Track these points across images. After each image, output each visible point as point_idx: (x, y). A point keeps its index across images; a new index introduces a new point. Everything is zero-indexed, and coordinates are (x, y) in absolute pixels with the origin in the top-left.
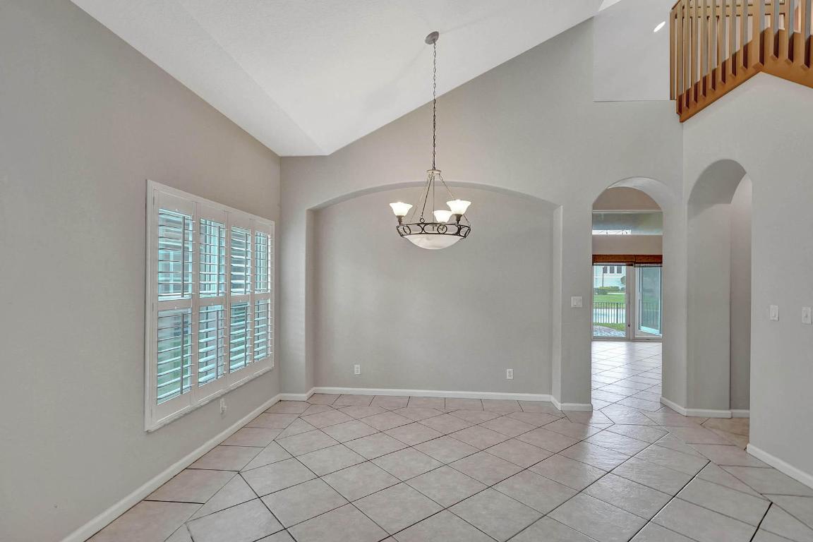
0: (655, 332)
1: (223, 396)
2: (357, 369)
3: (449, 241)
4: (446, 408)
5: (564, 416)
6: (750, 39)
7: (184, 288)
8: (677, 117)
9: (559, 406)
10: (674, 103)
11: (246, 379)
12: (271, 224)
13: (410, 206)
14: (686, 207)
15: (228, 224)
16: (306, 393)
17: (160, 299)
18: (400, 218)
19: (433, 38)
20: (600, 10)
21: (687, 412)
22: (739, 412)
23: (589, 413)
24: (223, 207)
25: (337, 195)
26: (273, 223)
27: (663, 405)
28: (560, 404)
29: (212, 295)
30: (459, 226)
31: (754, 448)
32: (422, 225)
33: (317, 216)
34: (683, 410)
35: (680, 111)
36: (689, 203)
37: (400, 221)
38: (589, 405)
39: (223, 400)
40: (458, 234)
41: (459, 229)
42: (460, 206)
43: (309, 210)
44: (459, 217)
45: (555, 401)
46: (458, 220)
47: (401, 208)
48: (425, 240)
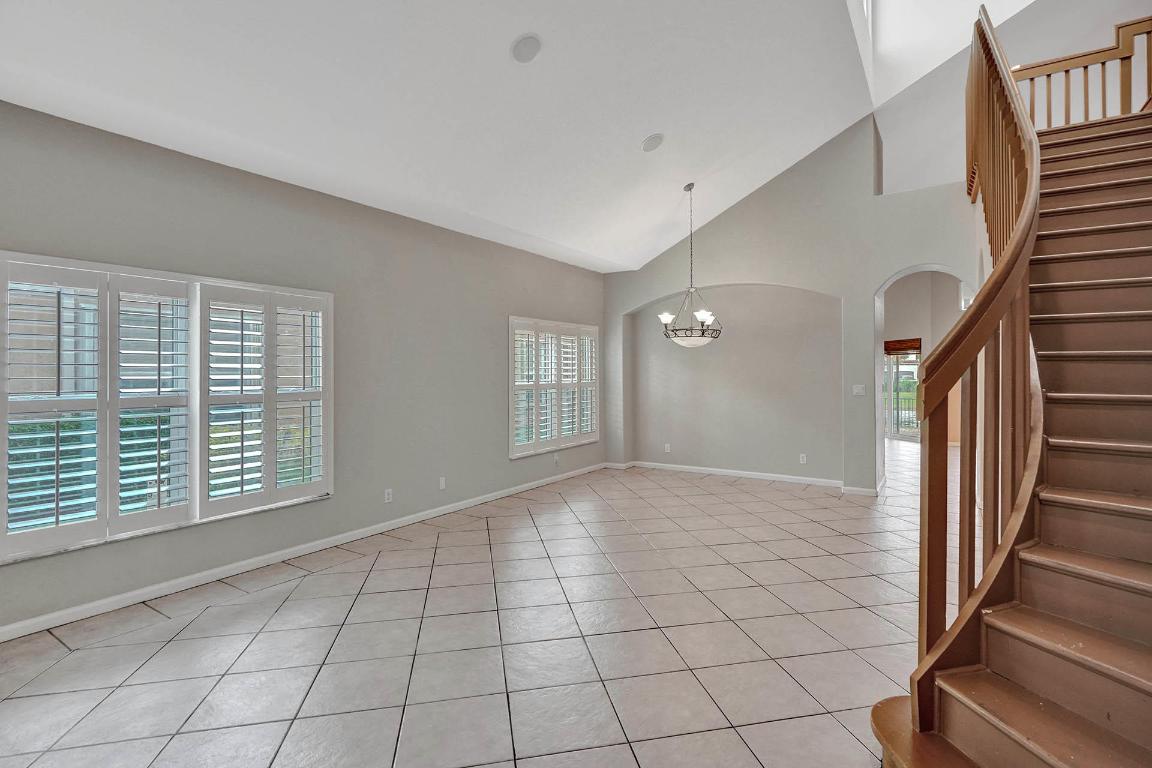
2: (667, 448)
7: (529, 377)
8: (969, 199)
9: (843, 489)
11: (572, 444)
12: (595, 330)
15: (559, 334)
17: (517, 384)
18: (666, 325)
19: (689, 187)
25: (645, 301)
26: (598, 328)
28: (843, 487)
30: (701, 330)
32: (674, 331)
35: (968, 192)
37: (666, 328)
38: (872, 490)
39: (556, 454)
41: (703, 333)
42: (704, 316)
43: (627, 315)
44: (703, 323)
46: (703, 326)
47: (666, 318)
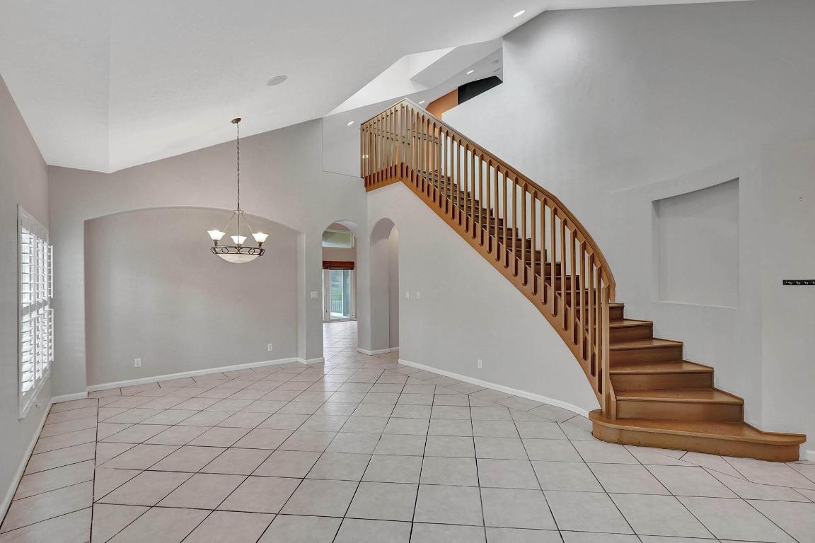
0: (341, 315)
6: (397, 164)
8: (364, 189)
9: (305, 362)
10: (363, 180)
13: (223, 234)
14: (369, 240)
16: (85, 391)
18: (216, 242)
19: (238, 120)
20: (327, 115)
21: (372, 352)
22: (394, 349)
23: (323, 363)
26: (48, 232)
30: (260, 249)
31: (401, 361)
34: (369, 352)
35: (366, 185)
36: (371, 237)
37: (216, 244)
38: (322, 358)
40: (260, 254)
41: (261, 252)
43: (85, 221)
44: (260, 244)
45: (303, 361)
46: (260, 246)
47: (216, 235)
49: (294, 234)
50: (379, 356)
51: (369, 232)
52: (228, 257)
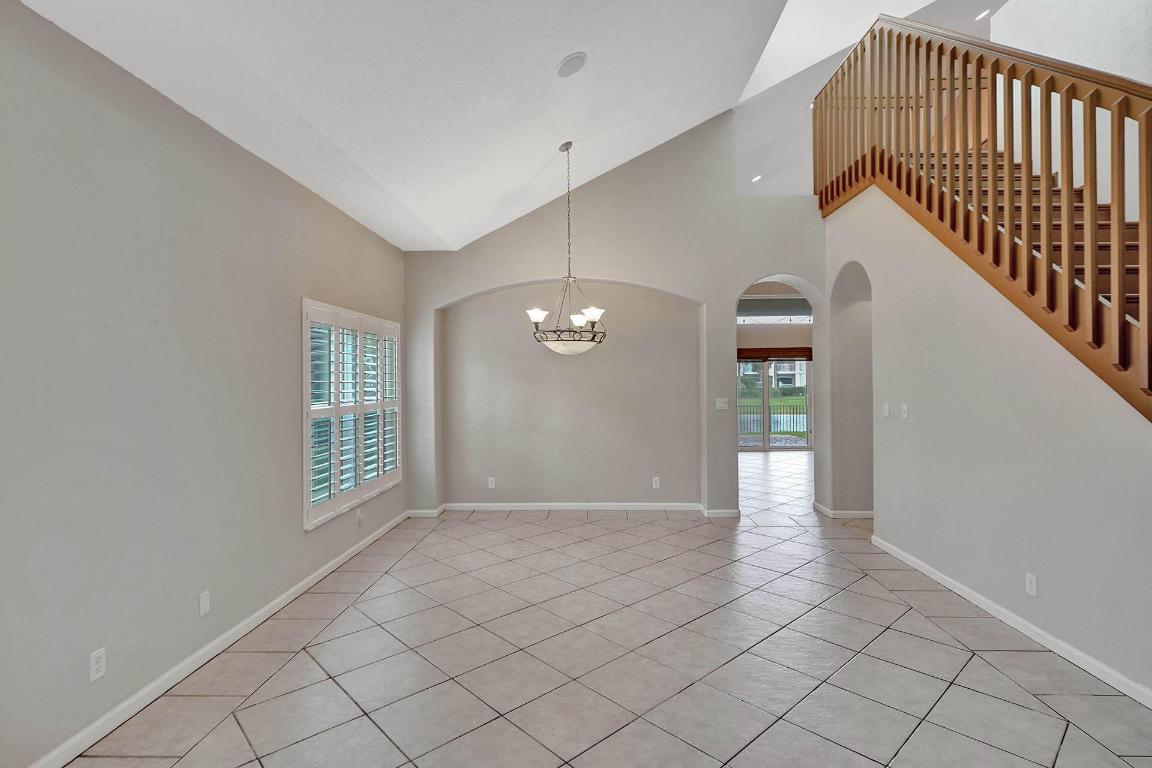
1: (359, 506)
2: (491, 482)
3: (585, 346)
4: (587, 518)
5: (710, 521)
6: (866, 152)
8: (820, 212)
9: (706, 513)
10: (817, 198)
11: (376, 491)
12: (396, 327)
13: (546, 313)
14: (828, 305)
16: (436, 508)
18: (536, 324)
19: (567, 146)
20: (740, 101)
21: (834, 514)
23: (737, 518)
24: (358, 314)
25: (466, 293)
26: (399, 326)
27: (816, 509)
28: (706, 511)
29: (350, 404)
30: (593, 332)
31: (877, 538)
32: (558, 332)
33: (445, 315)
34: (829, 512)
35: (821, 206)
36: (832, 300)
37: (537, 328)
38: (736, 511)
39: (358, 510)
40: (593, 339)
41: (594, 336)
42: (594, 314)
43: (436, 310)
44: (593, 324)
45: (703, 508)
46: (593, 327)
47: (537, 315)
48: (562, 347)
49: (690, 307)
50: (845, 523)
51: (829, 291)
52: (554, 346)
